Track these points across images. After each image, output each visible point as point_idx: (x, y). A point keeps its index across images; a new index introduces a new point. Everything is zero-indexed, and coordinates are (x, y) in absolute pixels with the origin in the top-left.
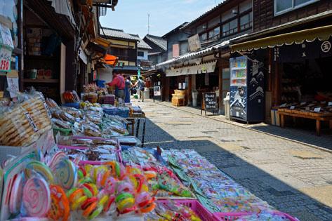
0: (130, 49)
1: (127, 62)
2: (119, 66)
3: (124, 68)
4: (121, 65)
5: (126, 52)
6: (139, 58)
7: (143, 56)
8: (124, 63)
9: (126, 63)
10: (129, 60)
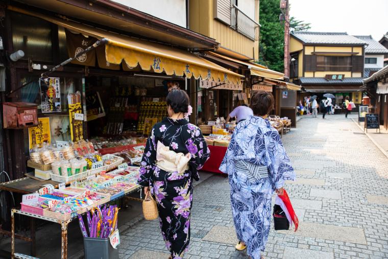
0: (353, 56)
1: (350, 73)
2: (337, 79)
3: (344, 81)
4: (340, 77)
5: (349, 61)
6: (367, 66)
7: (375, 62)
8: (343, 75)
9: (348, 75)
10: (352, 70)
